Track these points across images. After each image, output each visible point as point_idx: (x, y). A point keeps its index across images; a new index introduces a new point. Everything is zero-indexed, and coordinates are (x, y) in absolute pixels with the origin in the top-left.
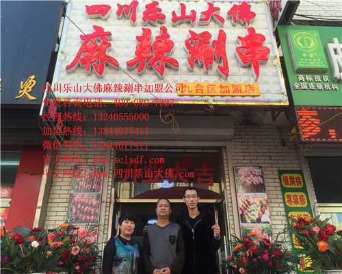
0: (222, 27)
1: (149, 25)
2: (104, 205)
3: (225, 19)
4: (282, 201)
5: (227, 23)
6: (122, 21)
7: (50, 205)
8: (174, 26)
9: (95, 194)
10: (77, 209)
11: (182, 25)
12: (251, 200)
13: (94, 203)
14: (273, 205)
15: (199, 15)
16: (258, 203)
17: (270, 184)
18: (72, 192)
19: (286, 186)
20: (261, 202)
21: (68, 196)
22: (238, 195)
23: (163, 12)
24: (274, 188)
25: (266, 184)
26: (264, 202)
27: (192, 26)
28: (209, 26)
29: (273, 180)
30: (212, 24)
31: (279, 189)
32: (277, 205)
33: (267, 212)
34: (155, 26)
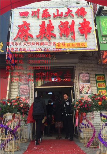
0: (73, 18)
1: (44, 19)
2: (31, 89)
3: (74, 15)
4: (96, 86)
5: (75, 17)
6: (34, 18)
7: (11, 89)
8: (54, 19)
9: (27, 85)
10: (21, 91)
11: (57, 19)
12: (84, 86)
13: (27, 88)
14: (93, 87)
15: (64, 14)
16: (87, 87)
17: (92, 80)
18: (19, 85)
19: (98, 80)
20: (88, 87)
21: (18, 86)
22: (80, 84)
23: (50, 14)
24: (93, 81)
25: (90, 80)
26: (89, 87)
27: (61, 19)
29: (93, 78)
30: (69, 17)
31: (95, 81)
33: (90, 90)
34: (47, 20)
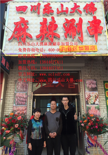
0: (81, 16)
1: (46, 16)
2: (29, 97)
3: (82, 11)
5: (83, 13)
6: (33, 14)
7: (6, 97)
8: (58, 16)
9: (25, 93)
10: (18, 99)
11: (62, 15)
12: (91, 95)
13: (25, 97)
14: (100, 96)
15: (70, 10)
17: (100, 87)
18: (15, 92)
20: (95, 96)
23: (53, 9)
27: (67, 16)
28: (75, 15)
30: (76, 14)
32: (102, 96)
33: (98, 100)
34: (49, 16)
